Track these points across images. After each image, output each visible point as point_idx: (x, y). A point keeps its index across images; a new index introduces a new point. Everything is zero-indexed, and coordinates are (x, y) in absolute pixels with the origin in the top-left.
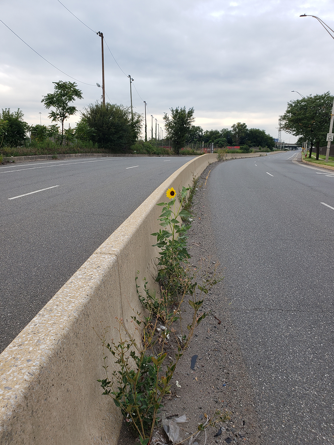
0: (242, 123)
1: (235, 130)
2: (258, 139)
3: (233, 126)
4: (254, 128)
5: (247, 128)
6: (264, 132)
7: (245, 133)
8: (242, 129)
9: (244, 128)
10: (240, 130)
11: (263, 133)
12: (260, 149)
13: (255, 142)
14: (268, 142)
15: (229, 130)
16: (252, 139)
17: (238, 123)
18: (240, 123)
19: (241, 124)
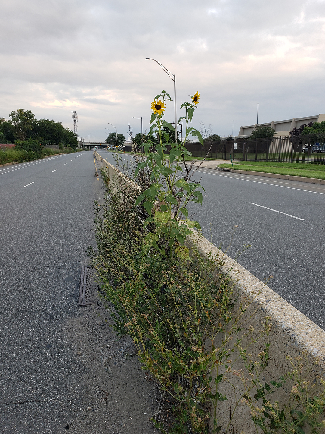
0: (26, 110)
1: (15, 120)
2: (54, 134)
3: (13, 114)
4: (46, 119)
5: (35, 117)
6: (61, 125)
7: (33, 125)
8: (27, 120)
9: (30, 118)
10: (23, 120)
11: (59, 126)
12: (61, 148)
13: (49, 138)
14: (68, 139)
15: (7, 120)
16: (44, 135)
17: (20, 110)
18: (23, 110)
19: (25, 112)
